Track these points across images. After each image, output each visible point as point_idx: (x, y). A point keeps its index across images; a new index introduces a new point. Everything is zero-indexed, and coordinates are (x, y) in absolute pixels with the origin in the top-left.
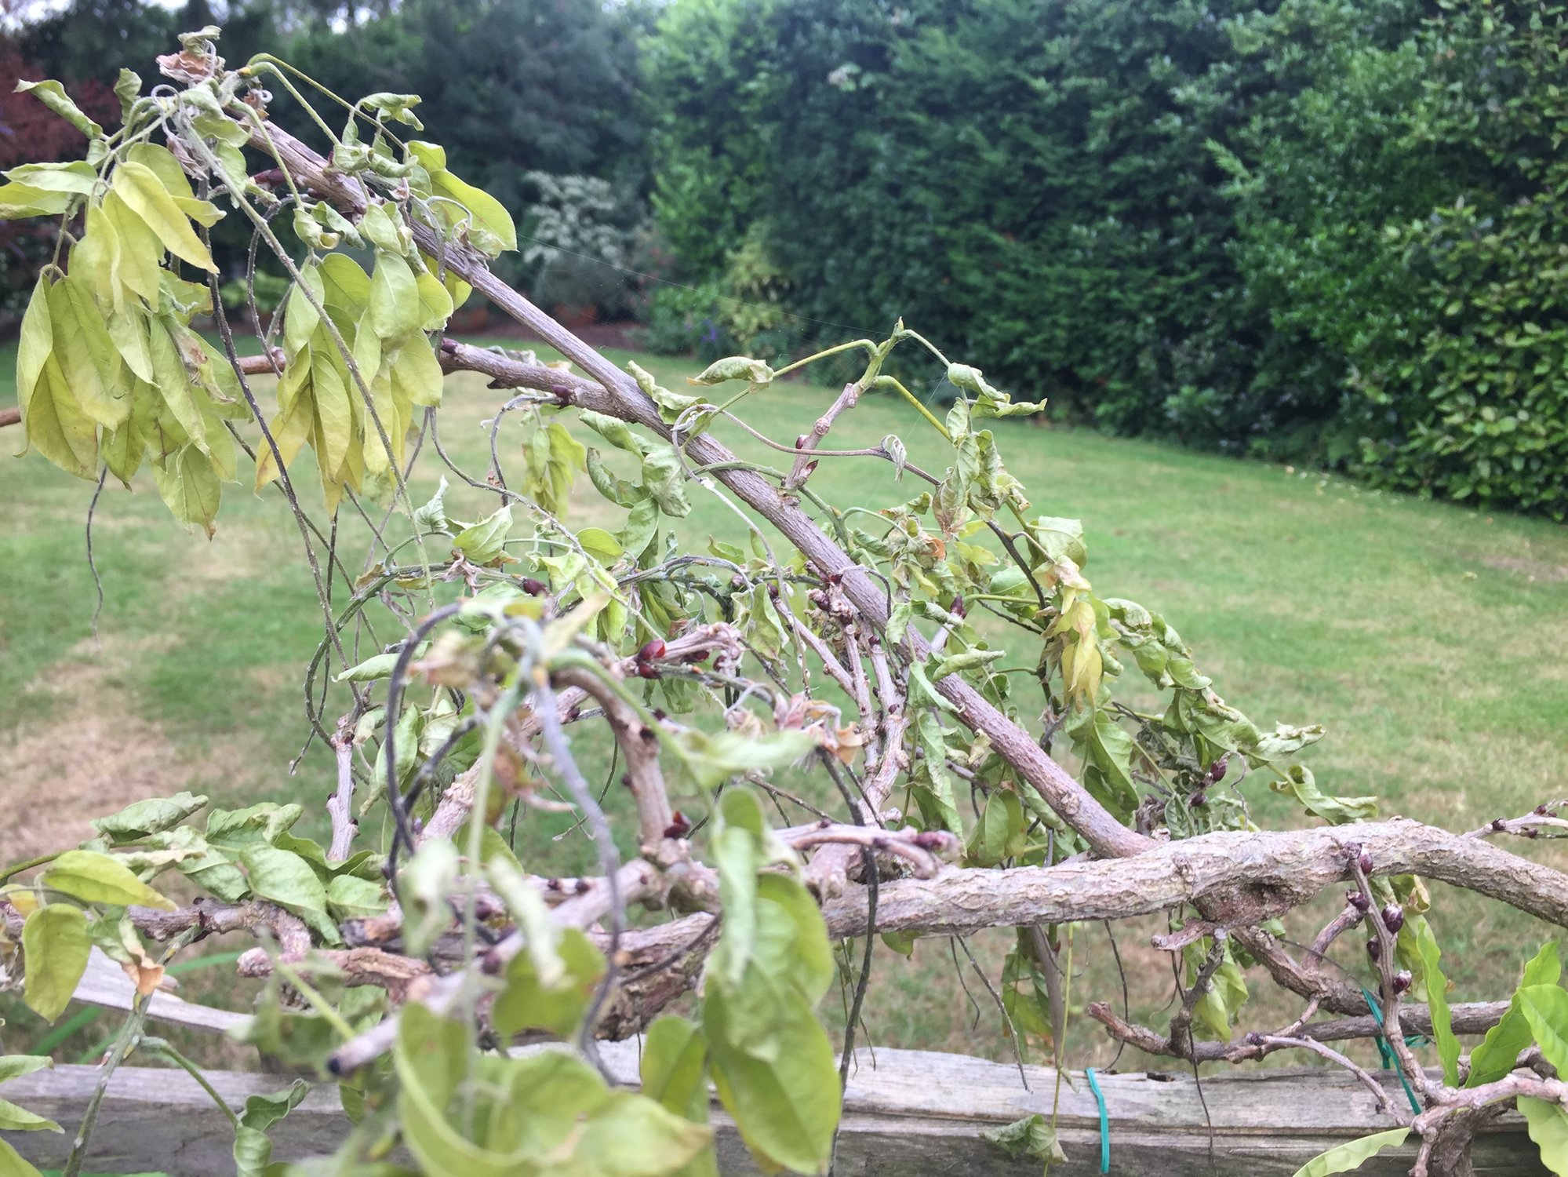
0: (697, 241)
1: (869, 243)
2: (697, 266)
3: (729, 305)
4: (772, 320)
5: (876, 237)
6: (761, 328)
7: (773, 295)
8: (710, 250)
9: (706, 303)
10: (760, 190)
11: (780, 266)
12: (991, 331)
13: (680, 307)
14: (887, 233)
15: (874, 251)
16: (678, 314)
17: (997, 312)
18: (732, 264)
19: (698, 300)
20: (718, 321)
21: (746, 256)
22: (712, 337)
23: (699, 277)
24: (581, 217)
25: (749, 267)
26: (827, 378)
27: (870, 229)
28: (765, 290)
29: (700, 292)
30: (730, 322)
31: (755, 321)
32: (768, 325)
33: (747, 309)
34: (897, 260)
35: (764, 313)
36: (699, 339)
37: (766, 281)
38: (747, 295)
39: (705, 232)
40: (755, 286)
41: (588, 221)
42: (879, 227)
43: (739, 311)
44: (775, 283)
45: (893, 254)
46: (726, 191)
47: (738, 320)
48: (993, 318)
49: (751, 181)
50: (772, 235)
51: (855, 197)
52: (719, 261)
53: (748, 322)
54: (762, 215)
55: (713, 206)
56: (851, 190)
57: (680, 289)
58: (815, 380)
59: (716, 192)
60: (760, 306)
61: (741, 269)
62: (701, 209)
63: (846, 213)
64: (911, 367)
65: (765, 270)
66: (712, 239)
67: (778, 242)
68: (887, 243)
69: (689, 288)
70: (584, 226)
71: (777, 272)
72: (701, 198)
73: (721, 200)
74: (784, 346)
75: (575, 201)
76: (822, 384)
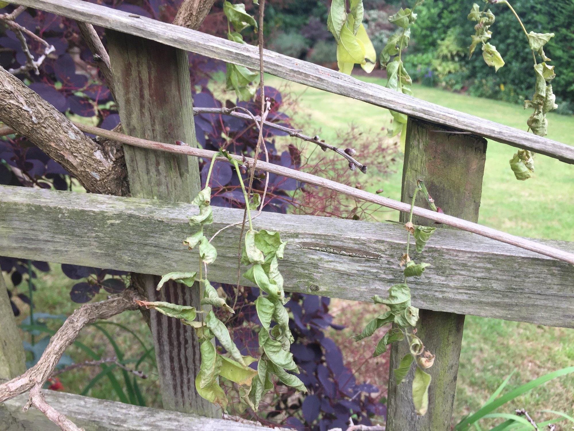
0: (425, 37)
1: (507, 37)
2: (423, 47)
3: (436, 63)
4: (455, 69)
5: (511, 35)
6: (450, 72)
7: (456, 59)
8: (430, 39)
9: (427, 61)
10: (455, 16)
11: (461, 46)
12: (563, 76)
13: (415, 63)
14: (517, 34)
15: (509, 41)
16: (414, 66)
17: (566, 68)
18: (439, 45)
19: (423, 60)
20: (430, 69)
21: (446, 42)
22: (429, 75)
23: (425, 51)
24: (376, 26)
25: (447, 47)
26: (478, 93)
27: (509, 31)
28: (453, 57)
29: (425, 56)
30: (436, 70)
31: (447, 70)
32: (453, 71)
33: (444, 64)
34: (520, 45)
35: (451, 66)
36: (423, 76)
37: (454, 53)
38: (445, 58)
39: (428, 33)
40: (449, 55)
41: (378, 28)
42: (513, 31)
43: (440, 65)
44: (458, 54)
45: (518, 42)
46: (440, 16)
47: (440, 69)
48: (565, 71)
49: (451, 12)
50: (459, 34)
51: (503, 18)
52: (434, 44)
53: (444, 70)
54: (454, 26)
55: (433, 21)
56: (502, 15)
57: (415, 56)
58: (472, 94)
59: (436, 16)
60: (450, 63)
61: (444, 48)
62: (429, 23)
63: (498, 25)
64: (519, 91)
65: (454, 48)
66: (431, 35)
67: (463, 37)
68: (516, 38)
69: (420, 55)
70: (376, 30)
71: (460, 49)
72: (428, 18)
73: (437, 19)
74: (460, 79)
75: (374, 20)
76: (476, 96)
